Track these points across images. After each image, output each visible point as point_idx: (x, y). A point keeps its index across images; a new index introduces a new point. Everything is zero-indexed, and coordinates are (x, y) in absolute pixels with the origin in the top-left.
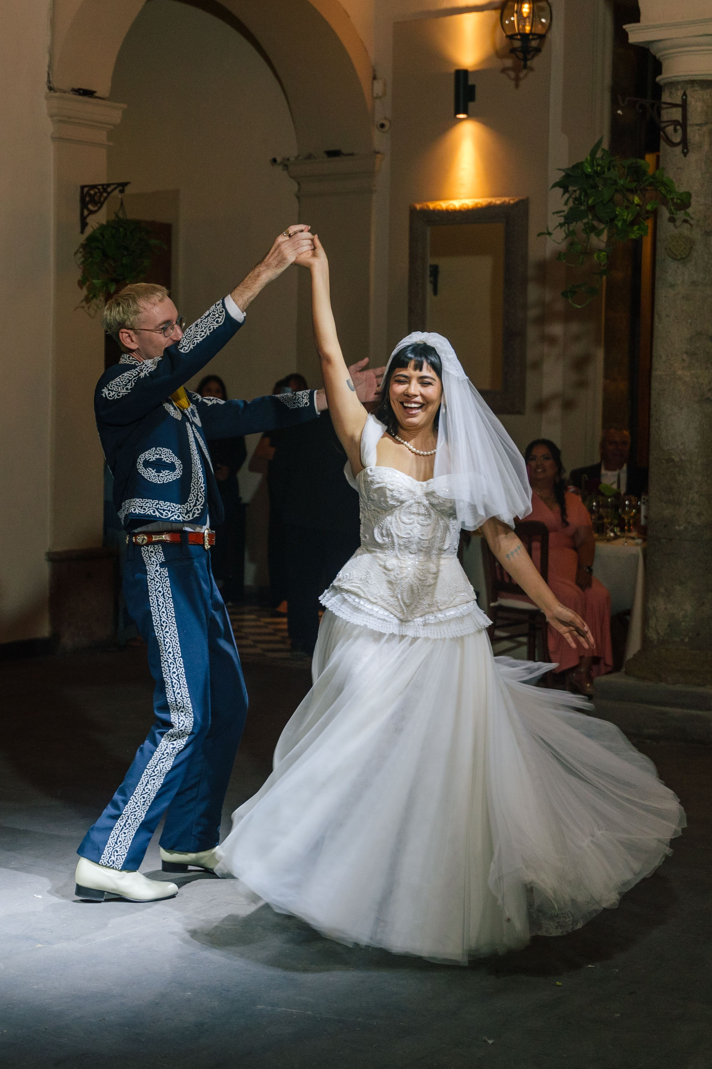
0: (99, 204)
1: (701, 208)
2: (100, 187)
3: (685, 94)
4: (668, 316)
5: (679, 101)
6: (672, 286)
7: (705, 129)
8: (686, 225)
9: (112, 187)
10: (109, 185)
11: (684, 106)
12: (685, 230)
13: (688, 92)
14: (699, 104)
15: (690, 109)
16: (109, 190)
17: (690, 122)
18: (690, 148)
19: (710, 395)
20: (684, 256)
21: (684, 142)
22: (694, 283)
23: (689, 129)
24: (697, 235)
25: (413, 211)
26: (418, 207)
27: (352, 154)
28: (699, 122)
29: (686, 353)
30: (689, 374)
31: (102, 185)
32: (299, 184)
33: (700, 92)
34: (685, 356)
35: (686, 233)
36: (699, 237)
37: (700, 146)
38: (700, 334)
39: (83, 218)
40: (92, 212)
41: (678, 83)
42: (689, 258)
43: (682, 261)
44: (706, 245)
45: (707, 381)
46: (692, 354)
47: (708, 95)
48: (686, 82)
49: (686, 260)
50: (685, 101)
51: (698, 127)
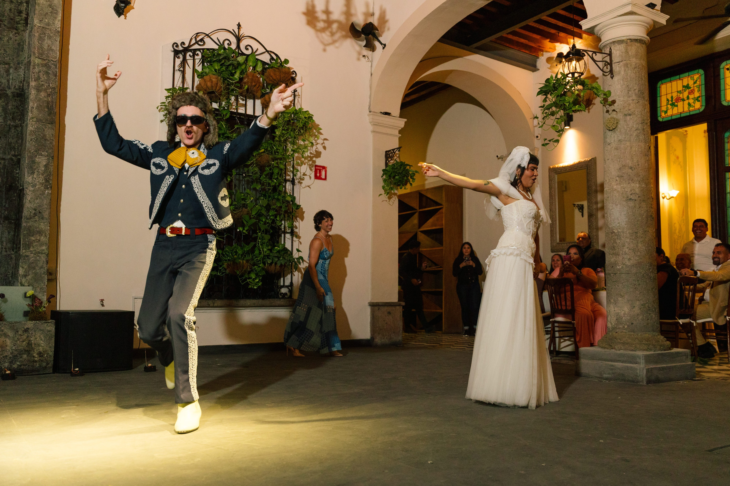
0: (391, 157)
1: (621, 103)
2: (392, 151)
3: (610, 49)
4: (608, 160)
5: (608, 52)
6: (609, 144)
7: (621, 63)
8: (615, 112)
9: (396, 149)
10: (394, 149)
11: (610, 55)
12: (614, 115)
13: (612, 48)
14: (618, 52)
15: (613, 55)
16: (395, 151)
17: (614, 62)
18: (614, 75)
19: (631, 197)
20: (614, 128)
21: (611, 71)
22: (620, 141)
23: (613, 66)
24: (620, 116)
25: (550, 169)
26: (551, 167)
28: (618, 61)
29: (618, 176)
30: (620, 187)
33: (618, 46)
34: (617, 178)
35: (615, 116)
36: (621, 117)
37: (619, 73)
38: (624, 166)
39: (386, 165)
40: (389, 161)
41: (607, 44)
42: (616, 129)
43: (613, 130)
44: (625, 121)
45: (629, 190)
46: (621, 177)
47: (622, 47)
48: (611, 43)
49: (615, 130)
50: (611, 52)
51: (618, 64)
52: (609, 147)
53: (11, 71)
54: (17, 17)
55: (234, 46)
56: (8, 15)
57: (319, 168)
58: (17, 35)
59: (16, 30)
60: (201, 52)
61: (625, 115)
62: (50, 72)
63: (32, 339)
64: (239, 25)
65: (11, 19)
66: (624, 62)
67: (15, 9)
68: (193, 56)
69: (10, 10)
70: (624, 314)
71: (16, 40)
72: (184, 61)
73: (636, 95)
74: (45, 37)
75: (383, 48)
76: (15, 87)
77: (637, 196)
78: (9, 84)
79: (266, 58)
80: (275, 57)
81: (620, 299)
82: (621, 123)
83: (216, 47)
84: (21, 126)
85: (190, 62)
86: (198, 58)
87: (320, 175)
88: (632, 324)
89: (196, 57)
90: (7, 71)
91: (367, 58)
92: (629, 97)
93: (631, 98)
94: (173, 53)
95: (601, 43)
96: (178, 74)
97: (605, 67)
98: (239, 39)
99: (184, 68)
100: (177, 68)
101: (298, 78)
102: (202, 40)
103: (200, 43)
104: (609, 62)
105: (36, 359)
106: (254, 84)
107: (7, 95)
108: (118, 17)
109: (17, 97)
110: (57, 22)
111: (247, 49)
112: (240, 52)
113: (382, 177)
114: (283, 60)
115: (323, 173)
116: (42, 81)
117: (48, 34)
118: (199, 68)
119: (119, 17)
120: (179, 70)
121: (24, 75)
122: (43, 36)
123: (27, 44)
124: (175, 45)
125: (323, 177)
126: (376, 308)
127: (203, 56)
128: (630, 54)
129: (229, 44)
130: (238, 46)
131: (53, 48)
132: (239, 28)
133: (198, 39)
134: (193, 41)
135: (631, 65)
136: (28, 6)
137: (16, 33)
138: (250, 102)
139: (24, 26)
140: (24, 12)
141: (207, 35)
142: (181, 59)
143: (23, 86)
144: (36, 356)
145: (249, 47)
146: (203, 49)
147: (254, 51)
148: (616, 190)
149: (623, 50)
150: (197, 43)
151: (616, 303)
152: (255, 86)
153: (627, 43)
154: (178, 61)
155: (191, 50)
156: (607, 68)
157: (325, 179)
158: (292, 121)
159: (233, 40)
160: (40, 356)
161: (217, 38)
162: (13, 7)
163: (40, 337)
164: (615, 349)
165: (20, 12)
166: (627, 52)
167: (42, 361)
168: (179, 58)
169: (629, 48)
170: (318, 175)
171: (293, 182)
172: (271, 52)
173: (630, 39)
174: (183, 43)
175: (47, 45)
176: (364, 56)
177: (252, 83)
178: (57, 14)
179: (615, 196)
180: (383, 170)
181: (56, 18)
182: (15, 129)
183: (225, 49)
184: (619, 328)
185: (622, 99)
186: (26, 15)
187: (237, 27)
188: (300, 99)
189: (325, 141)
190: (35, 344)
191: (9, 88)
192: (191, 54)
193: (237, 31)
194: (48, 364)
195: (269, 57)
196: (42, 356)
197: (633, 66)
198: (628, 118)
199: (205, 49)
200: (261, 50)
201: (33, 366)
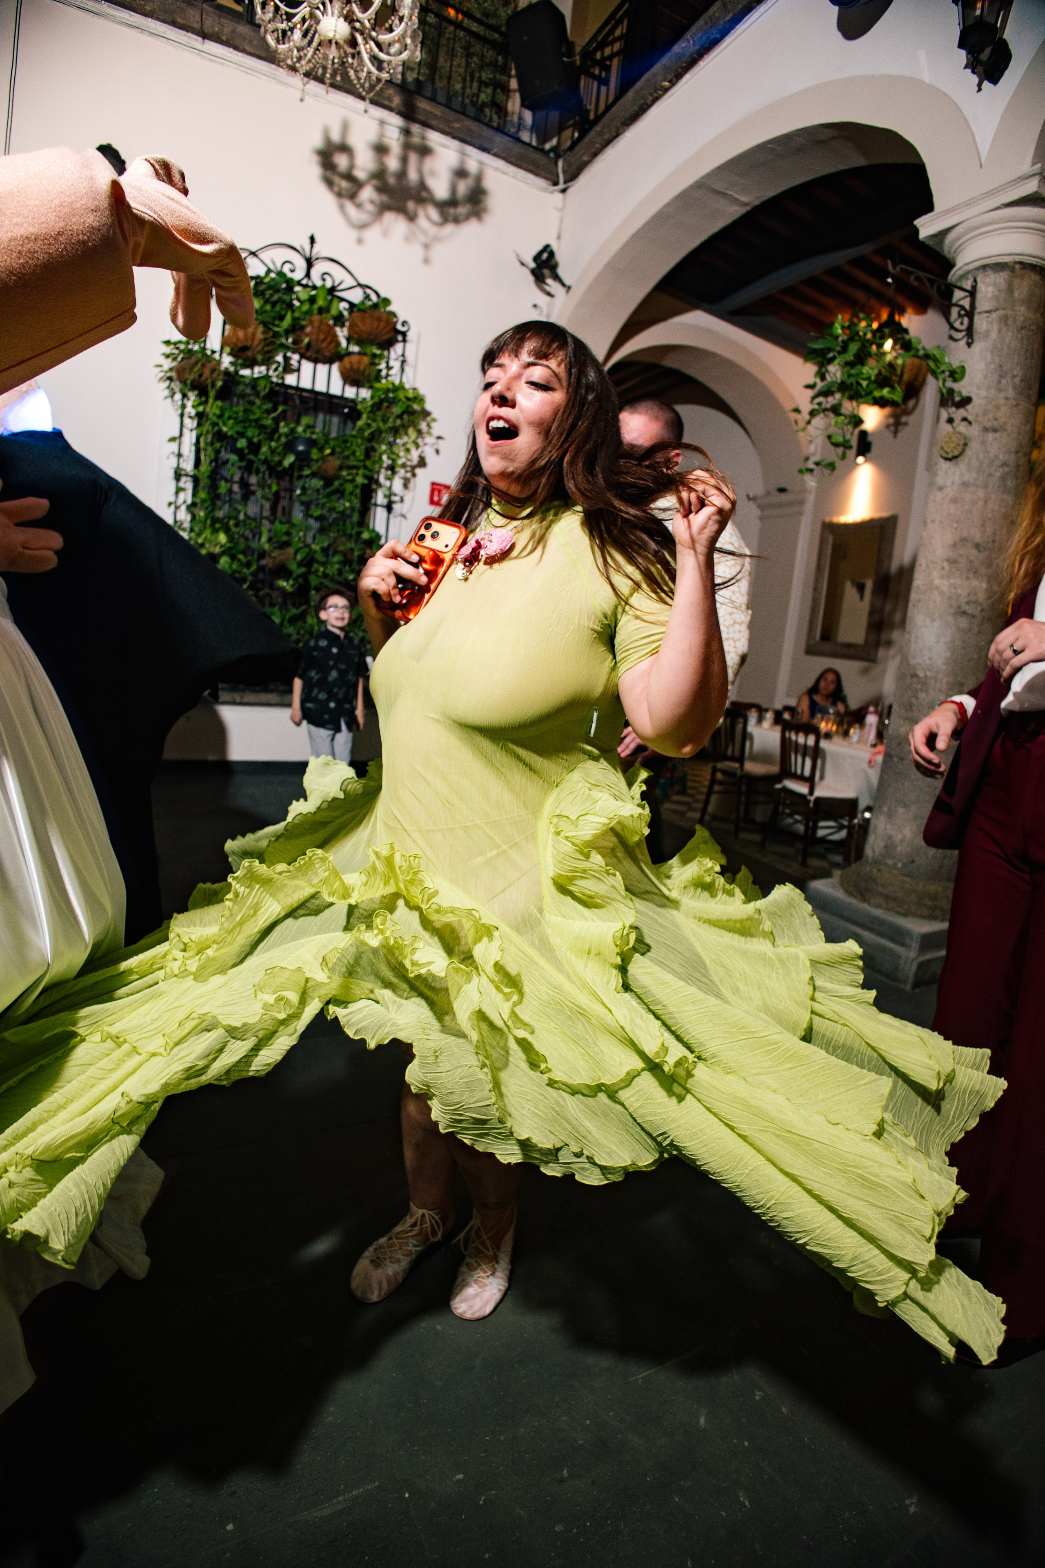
3: (975, 281)
4: (933, 521)
5: (969, 288)
6: (940, 489)
7: (994, 315)
8: (966, 423)
11: (972, 293)
12: (963, 428)
13: (979, 280)
14: (990, 289)
15: (979, 296)
17: (978, 310)
18: (975, 338)
19: (968, 608)
20: (957, 454)
21: (970, 332)
22: (965, 484)
23: (976, 318)
24: (973, 431)
25: (824, 524)
26: (827, 520)
28: (988, 308)
29: (947, 560)
30: (947, 583)
33: (991, 276)
34: (946, 564)
35: (964, 431)
36: (976, 433)
37: (987, 334)
38: (964, 540)
41: (969, 272)
42: (962, 458)
43: (954, 461)
44: (983, 442)
45: (965, 593)
46: (952, 562)
47: (1001, 278)
48: (978, 269)
49: (959, 459)
50: (974, 288)
51: (986, 315)
52: (940, 495)
55: (299, 274)
57: (438, 487)
61: (986, 430)
64: (312, 240)
66: (1001, 312)
70: (902, 841)
73: (1015, 388)
75: (566, 293)
77: (979, 608)
79: (356, 296)
80: (371, 295)
81: (901, 810)
82: (974, 446)
83: (270, 275)
87: (439, 500)
88: (913, 862)
91: (538, 309)
92: (1000, 390)
93: (1003, 394)
95: (955, 269)
97: (959, 321)
98: (310, 263)
101: (412, 335)
104: (967, 307)
106: (322, 337)
111: (323, 280)
112: (308, 283)
114: (384, 299)
128: (1016, 294)
129: (292, 270)
130: (308, 275)
132: (312, 244)
135: (1014, 321)
138: (322, 369)
141: (254, 254)
145: (327, 277)
147: (336, 284)
148: (937, 588)
149: (1003, 285)
151: (890, 815)
152: (324, 340)
153: (1012, 271)
156: (962, 323)
159: (301, 264)
161: (272, 259)
164: (869, 903)
166: (1010, 290)
169: (1016, 282)
170: (436, 498)
172: (366, 285)
173: (1021, 263)
176: (534, 306)
177: (318, 334)
179: (935, 601)
184: (887, 865)
185: (983, 393)
187: (309, 241)
188: (409, 369)
193: (307, 247)
195: (362, 295)
197: (1019, 324)
198: (990, 436)
200: (349, 282)
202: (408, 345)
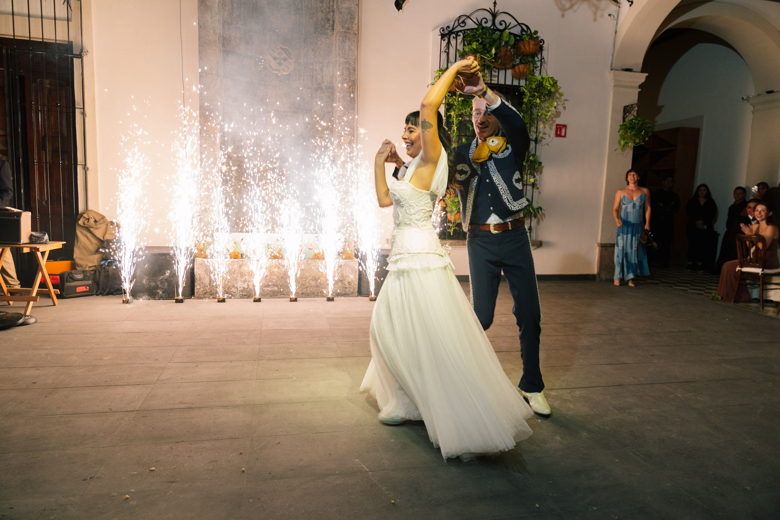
0: (630, 112)
2: (630, 106)
9: (635, 105)
10: (633, 105)
27: (778, 92)
31: (631, 105)
32: (754, 107)
39: (624, 119)
40: (627, 116)
53: (324, 69)
54: (326, 25)
55: (489, 24)
56: (320, 23)
57: (560, 127)
58: (327, 39)
59: (327, 35)
60: (462, 33)
62: (350, 68)
63: (344, 272)
64: (495, 3)
65: (323, 27)
67: (325, 18)
68: (456, 38)
69: (322, 19)
71: (326, 44)
72: (449, 43)
74: (346, 39)
75: (630, 5)
76: (327, 81)
78: (323, 79)
79: (517, 31)
80: (525, 28)
83: (476, 26)
84: (332, 111)
85: (453, 42)
86: (460, 39)
87: (560, 133)
89: (458, 38)
90: (321, 69)
91: (612, 17)
94: (440, 37)
96: (444, 55)
98: (494, 16)
99: (448, 49)
100: (442, 50)
101: (545, 46)
102: (463, 22)
103: (462, 25)
105: (347, 286)
106: (506, 58)
107: (322, 87)
108: (397, 11)
109: (329, 89)
110: (354, 26)
111: (501, 24)
112: (495, 28)
113: (619, 132)
114: (533, 32)
115: (563, 131)
116: (345, 76)
117: (349, 36)
118: (460, 47)
119: (399, 11)
120: (445, 52)
121: (333, 71)
122: (345, 39)
123: (334, 46)
124: (442, 29)
125: (563, 134)
126: (604, 249)
127: (464, 37)
129: (486, 23)
130: (494, 23)
131: (352, 48)
132: (495, 6)
133: (460, 21)
134: (457, 24)
136: (334, 15)
137: (326, 38)
138: (502, 73)
139: (331, 31)
140: (331, 20)
141: (468, 17)
142: (446, 41)
143: (332, 80)
144: (347, 284)
145: (503, 23)
146: (464, 30)
147: (507, 25)
150: (459, 24)
154: (444, 43)
155: (454, 33)
157: (565, 136)
158: (538, 89)
159: (489, 17)
160: (349, 285)
161: (476, 18)
162: (324, 16)
163: (349, 271)
165: (329, 20)
167: (351, 288)
168: (444, 40)
170: (559, 133)
171: (536, 141)
172: (522, 24)
174: (448, 27)
175: (348, 46)
176: (610, 15)
177: (504, 57)
178: (354, 18)
180: (621, 126)
181: (353, 22)
182: (328, 114)
183: (483, 28)
186: (333, 22)
187: (493, 5)
188: (545, 66)
189: (566, 102)
190: (346, 276)
191: (323, 82)
192: (455, 36)
193: (493, 9)
194: (354, 290)
195: (519, 29)
196: (351, 285)
199: (466, 30)
200: (514, 23)
201: (345, 291)
202: (543, 52)
